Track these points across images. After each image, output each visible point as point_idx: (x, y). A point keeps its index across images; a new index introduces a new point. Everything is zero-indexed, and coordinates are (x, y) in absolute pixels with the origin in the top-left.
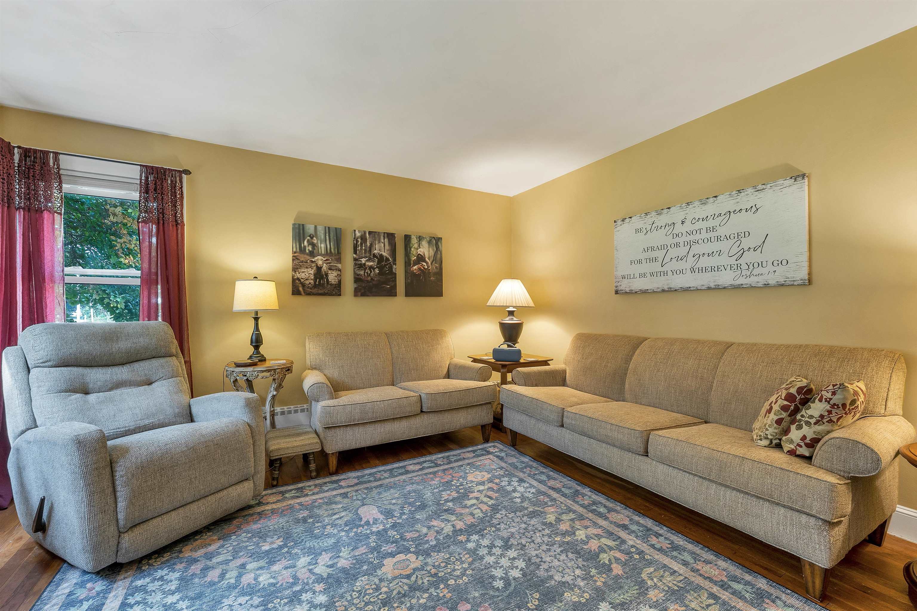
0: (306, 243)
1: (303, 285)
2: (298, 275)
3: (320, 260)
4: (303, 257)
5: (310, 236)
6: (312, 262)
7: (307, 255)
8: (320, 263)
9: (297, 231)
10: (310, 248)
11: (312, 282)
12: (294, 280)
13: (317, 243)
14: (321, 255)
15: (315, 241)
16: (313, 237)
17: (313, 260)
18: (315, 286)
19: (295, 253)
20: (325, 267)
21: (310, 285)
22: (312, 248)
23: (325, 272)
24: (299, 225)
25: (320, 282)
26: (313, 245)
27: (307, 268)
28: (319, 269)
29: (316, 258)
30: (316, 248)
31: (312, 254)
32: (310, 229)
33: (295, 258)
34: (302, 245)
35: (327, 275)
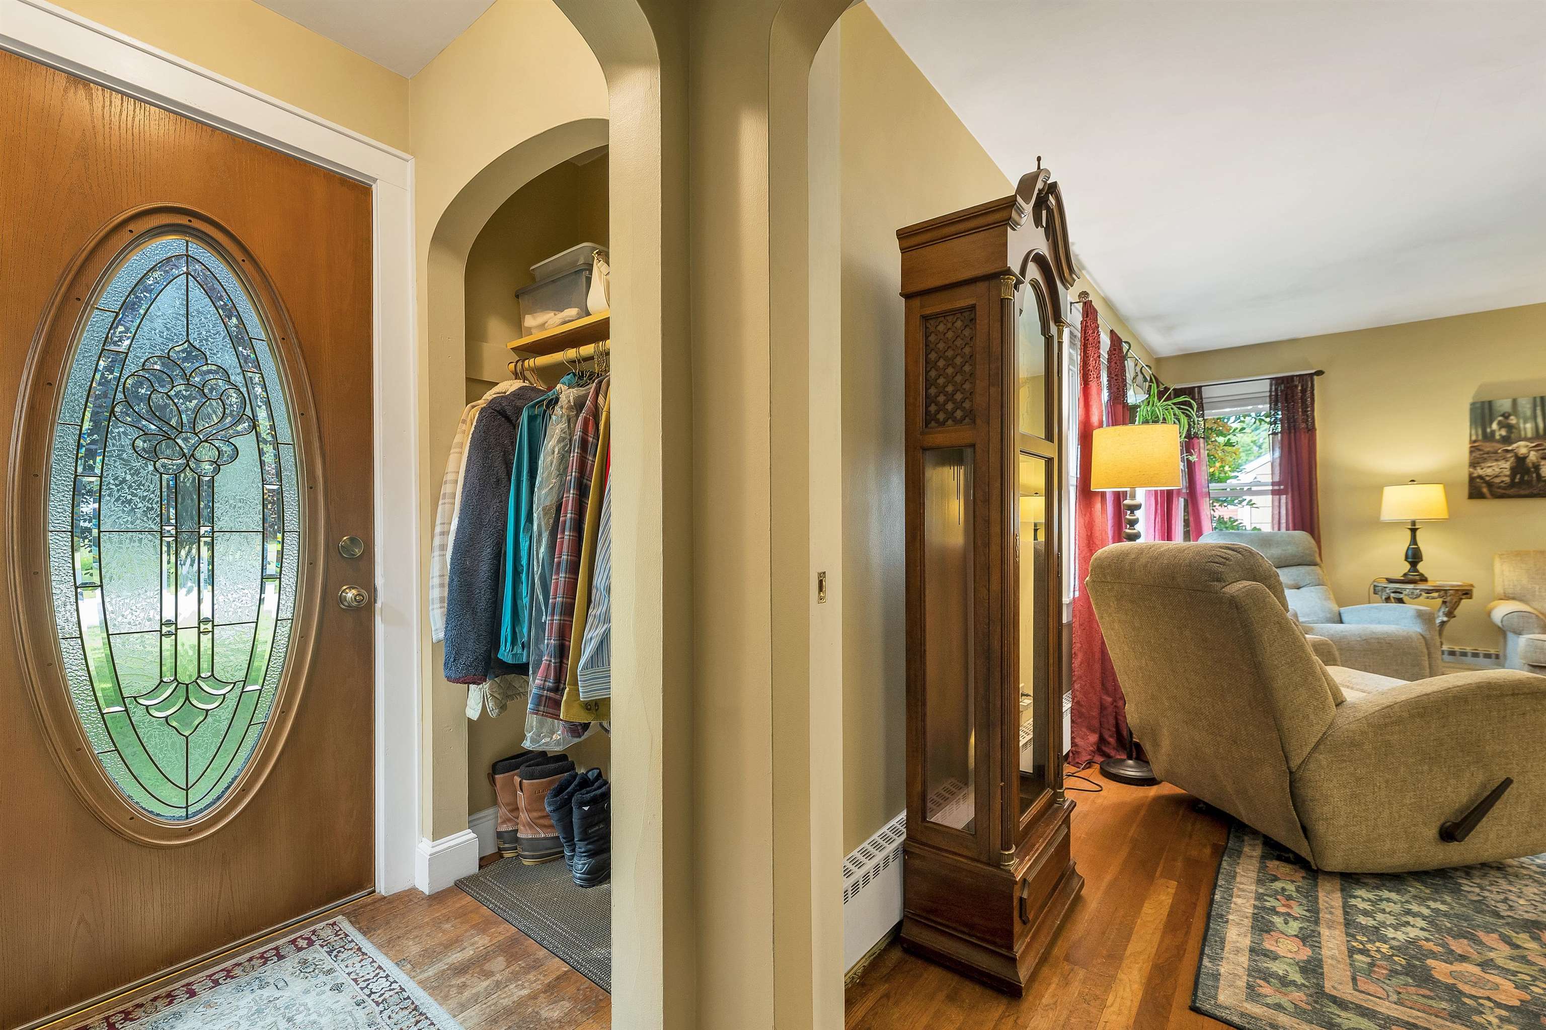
0: (1495, 426)
1: (1490, 485)
2: (1480, 471)
3: (1522, 448)
4: (1488, 447)
5: (1503, 415)
6: (1507, 451)
7: (1498, 441)
8: (1523, 451)
9: (1479, 411)
10: (1503, 432)
11: (1507, 479)
12: (1472, 479)
13: (1518, 423)
14: (1526, 439)
15: (1513, 420)
16: (1510, 415)
17: (1510, 448)
18: (1512, 484)
19: (1475, 441)
20: (1533, 456)
21: (1502, 484)
22: (1507, 432)
23: (1533, 464)
24: (1483, 403)
25: (1522, 478)
26: (1510, 427)
27: (1497, 460)
28: (1521, 461)
29: (1515, 445)
30: (1514, 430)
31: (1506, 440)
32: (1505, 405)
33: (1473, 449)
34: (1488, 430)
35: (1537, 467)
